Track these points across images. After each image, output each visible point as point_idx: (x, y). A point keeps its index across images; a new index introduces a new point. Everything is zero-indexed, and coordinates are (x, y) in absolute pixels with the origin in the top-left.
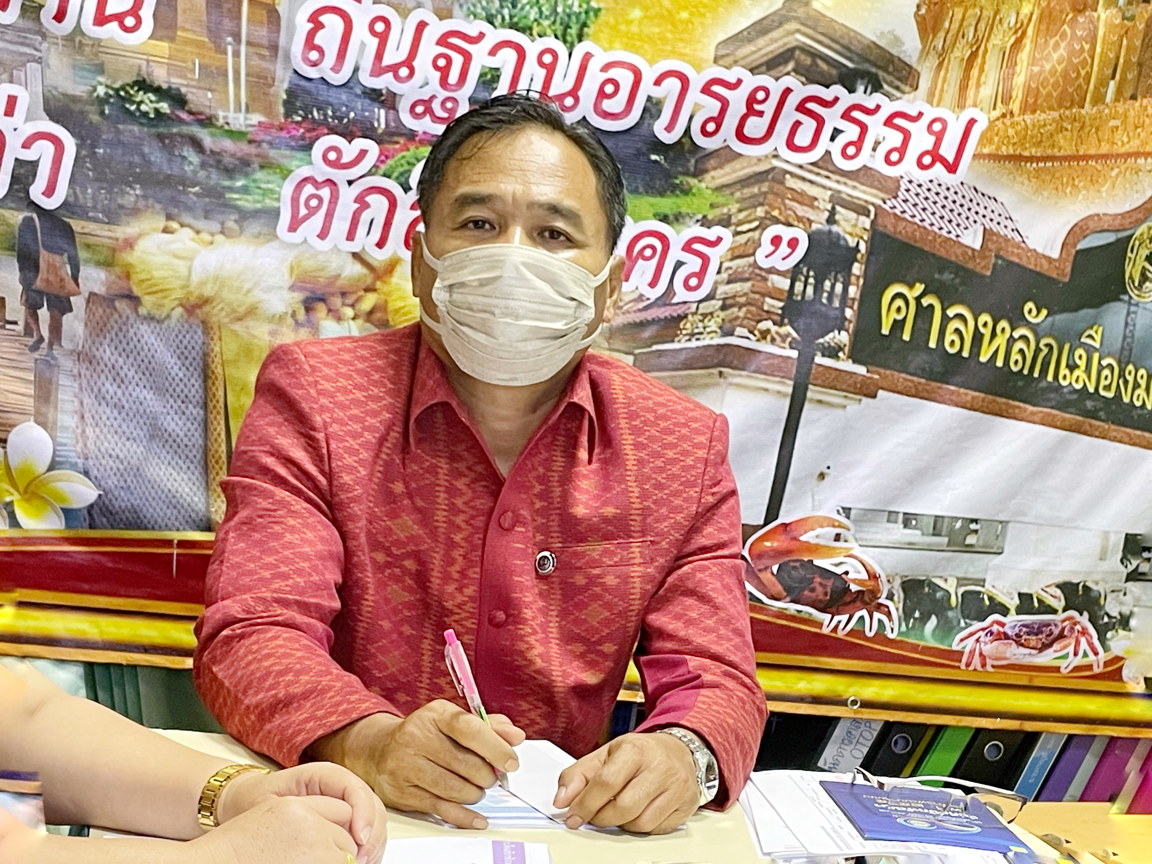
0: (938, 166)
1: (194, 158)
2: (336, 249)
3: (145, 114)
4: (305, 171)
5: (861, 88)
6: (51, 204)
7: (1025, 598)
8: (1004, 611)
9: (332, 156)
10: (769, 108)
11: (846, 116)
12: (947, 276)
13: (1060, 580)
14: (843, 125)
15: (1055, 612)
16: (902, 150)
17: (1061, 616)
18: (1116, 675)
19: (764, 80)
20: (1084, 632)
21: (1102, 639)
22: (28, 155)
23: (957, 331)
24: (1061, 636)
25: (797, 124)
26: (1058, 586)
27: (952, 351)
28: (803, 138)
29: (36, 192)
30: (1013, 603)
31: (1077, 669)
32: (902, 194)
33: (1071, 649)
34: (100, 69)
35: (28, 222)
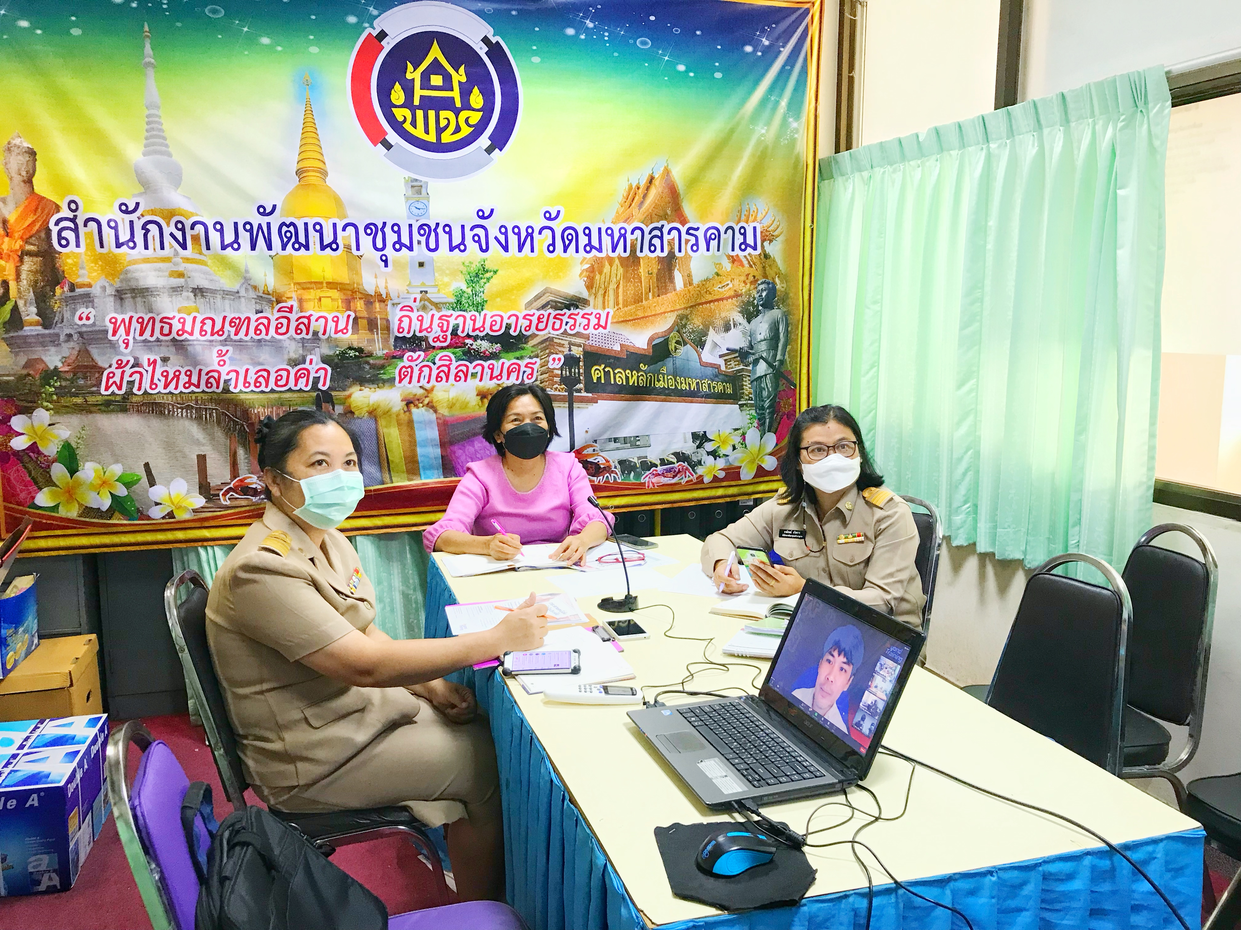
0: (600, 328)
1: (367, 367)
2: (414, 387)
3: (351, 357)
4: (402, 364)
5: (572, 309)
6: (324, 388)
7: (662, 460)
8: (656, 466)
9: (410, 358)
10: (545, 320)
11: (569, 317)
12: (612, 361)
13: (672, 452)
14: (569, 320)
15: (674, 463)
16: (588, 325)
17: (676, 465)
18: (702, 482)
19: (542, 312)
20: (687, 469)
21: (694, 470)
22: (317, 375)
23: (620, 377)
24: (679, 472)
25: (554, 323)
26: (672, 454)
27: (620, 383)
28: (557, 326)
29: (320, 386)
30: (658, 462)
31: (687, 482)
32: (591, 339)
33: (684, 476)
34: (337, 346)
35: (318, 395)
